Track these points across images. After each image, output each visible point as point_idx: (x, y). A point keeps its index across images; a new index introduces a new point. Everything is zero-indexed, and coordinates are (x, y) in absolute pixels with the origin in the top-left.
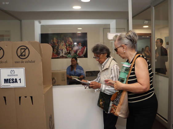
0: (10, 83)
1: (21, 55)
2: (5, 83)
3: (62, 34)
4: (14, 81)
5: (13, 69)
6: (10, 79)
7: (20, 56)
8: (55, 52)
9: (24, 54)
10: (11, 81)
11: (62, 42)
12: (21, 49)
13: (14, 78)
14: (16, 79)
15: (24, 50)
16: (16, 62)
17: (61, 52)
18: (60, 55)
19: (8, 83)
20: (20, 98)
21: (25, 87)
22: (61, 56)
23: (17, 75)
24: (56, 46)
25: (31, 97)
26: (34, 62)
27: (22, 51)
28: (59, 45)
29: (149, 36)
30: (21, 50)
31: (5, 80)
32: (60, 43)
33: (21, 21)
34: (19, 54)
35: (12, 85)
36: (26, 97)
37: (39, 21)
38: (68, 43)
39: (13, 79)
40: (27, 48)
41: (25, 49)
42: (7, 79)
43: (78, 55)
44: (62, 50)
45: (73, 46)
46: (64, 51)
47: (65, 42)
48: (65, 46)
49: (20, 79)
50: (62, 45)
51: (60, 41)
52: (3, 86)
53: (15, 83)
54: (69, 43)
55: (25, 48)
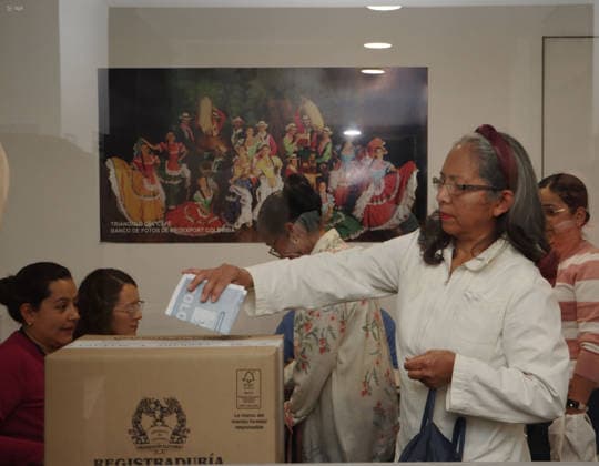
3: (254, 72)
8: (209, 199)
17: (249, 199)
18: (241, 221)
24: (211, 158)
28: (232, 152)
32: (243, 135)
38: (294, 137)
43: (361, 223)
44: (254, 186)
45: (327, 157)
48: (277, 161)
50: (251, 149)
54: (301, 136)
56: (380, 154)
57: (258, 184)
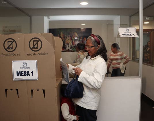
0: (22, 75)
1: (34, 47)
2: (17, 76)
3: (68, 29)
4: (27, 73)
5: (25, 62)
6: (22, 72)
7: (32, 48)
9: (36, 46)
10: (23, 74)
11: (68, 37)
12: (34, 41)
13: (27, 70)
14: (28, 72)
15: (36, 42)
16: (28, 55)
17: (68, 46)
19: (20, 76)
20: (32, 91)
21: (38, 80)
22: (67, 50)
23: (29, 68)
25: (43, 90)
26: (47, 54)
27: (35, 43)
28: (65, 40)
29: (149, 32)
30: (33, 43)
31: (17, 72)
32: (67, 37)
33: (30, 17)
34: (32, 46)
35: (24, 78)
36: (38, 90)
37: (47, 17)
39: (25, 72)
40: (40, 40)
41: (38, 42)
42: (20, 72)
44: (68, 44)
46: (70, 45)
47: (71, 37)
48: (71, 41)
49: (32, 72)
50: (68, 39)
51: (66, 35)
52: (15, 78)
53: (27, 75)
55: (38, 40)
56: (85, 40)
57: (69, 44)
